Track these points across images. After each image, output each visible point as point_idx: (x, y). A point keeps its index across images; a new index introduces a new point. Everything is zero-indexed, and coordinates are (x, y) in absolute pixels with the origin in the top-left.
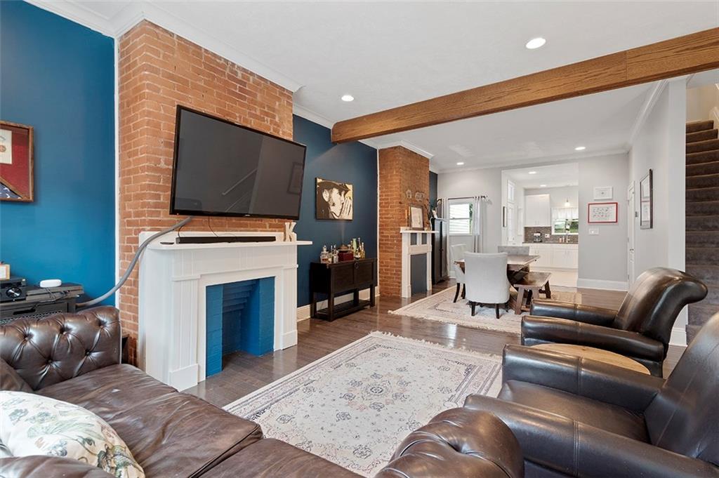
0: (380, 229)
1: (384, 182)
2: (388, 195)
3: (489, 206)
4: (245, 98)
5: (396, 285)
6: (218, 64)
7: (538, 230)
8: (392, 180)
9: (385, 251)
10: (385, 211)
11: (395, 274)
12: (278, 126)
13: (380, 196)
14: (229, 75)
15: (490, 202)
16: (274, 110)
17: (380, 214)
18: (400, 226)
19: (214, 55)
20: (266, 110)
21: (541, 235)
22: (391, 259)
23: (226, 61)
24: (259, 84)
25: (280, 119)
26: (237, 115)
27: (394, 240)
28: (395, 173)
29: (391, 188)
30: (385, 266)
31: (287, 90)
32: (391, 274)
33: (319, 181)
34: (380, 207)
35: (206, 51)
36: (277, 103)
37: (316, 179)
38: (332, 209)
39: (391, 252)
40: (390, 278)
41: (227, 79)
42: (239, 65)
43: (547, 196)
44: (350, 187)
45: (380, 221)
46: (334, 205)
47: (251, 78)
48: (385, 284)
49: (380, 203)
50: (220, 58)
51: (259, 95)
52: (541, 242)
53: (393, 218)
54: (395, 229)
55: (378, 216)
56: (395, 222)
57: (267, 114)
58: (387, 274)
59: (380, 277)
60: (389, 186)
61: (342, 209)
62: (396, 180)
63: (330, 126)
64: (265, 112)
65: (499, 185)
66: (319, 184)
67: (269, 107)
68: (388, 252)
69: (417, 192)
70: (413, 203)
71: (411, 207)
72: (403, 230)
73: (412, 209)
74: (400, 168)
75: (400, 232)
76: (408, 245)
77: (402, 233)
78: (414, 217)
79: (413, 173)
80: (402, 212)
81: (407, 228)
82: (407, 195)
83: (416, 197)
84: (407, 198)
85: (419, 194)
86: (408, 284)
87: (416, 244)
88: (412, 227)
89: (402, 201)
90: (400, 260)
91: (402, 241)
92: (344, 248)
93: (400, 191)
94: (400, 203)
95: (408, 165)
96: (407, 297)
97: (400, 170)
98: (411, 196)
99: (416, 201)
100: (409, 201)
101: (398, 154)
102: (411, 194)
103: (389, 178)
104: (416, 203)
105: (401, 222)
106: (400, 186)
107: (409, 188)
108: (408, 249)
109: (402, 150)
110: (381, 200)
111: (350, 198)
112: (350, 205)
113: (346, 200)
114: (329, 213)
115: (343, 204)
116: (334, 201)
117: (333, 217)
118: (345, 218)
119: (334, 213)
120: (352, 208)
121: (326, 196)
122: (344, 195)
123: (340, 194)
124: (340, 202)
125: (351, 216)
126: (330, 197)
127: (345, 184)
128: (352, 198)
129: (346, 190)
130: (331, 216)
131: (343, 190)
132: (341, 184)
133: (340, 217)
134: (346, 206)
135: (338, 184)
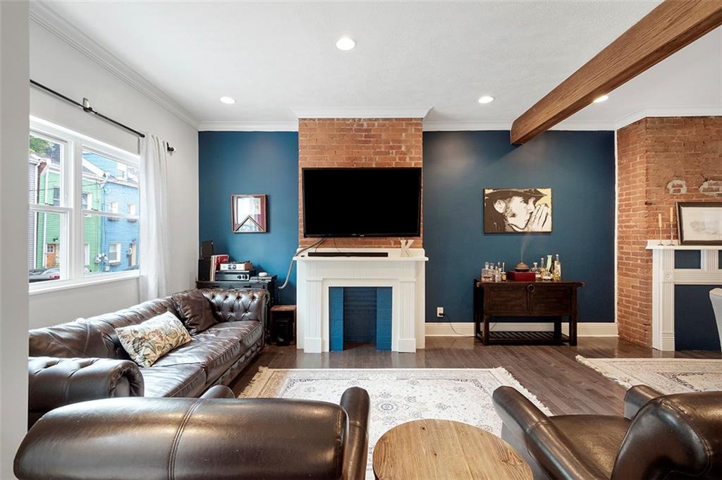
0: (619, 243)
1: (624, 176)
2: (630, 194)
4: (370, 142)
5: (641, 327)
6: (348, 125)
8: (634, 170)
9: (626, 275)
10: (626, 216)
11: (639, 310)
12: (405, 154)
13: (619, 196)
14: (355, 129)
16: (400, 142)
17: (619, 222)
18: (646, 238)
19: (344, 119)
20: (391, 144)
22: (633, 287)
23: (354, 120)
24: (384, 125)
25: (407, 147)
26: (363, 157)
27: (637, 259)
28: (638, 160)
29: (635, 182)
30: (626, 296)
31: (415, 119)
32: (633, 309)
33: (487, 192)
34: (619, 210)
35: (338, 119)
36: (404, 134)
37: (484, 190)
38: (511, 220)
39: (634, 276)
40: (632, 314)
41: (354, 132)
42: (364, 117)
44: (547, 192)
45: (619, 232)
46: (514, 215)
47: (376, 123)
48: (626, 323)
49: (620, 206)
50: (349, 120)
51: (383, 134)
53: (636, 226)
54: (638, 243)
55: (617, 224)
56: (638, 232)
57: (392, 148)
58: (628, 307)
59: (619, 310)
60: (631, 179)
61: (529, 220)
62: (640, 170)
63: (508, 127)
64: (391, 146)
66: (488, 195)
67: (394, 141)
68: (628, 276)
69: (706, 180)
70: (690, 200)
71: (682, 208)
72: (652, 244)
73: (685, 210)
74: (647, 151)
75: (647, 248)
76: (663, 269)
77: (651, 250)
78: (693, 224)
79: (693, 152)
80: (652, 216)
81: (664, 242)
82: (668, 189)
83: (705, 190)
84: (671, 195)
85: (715, 184)
86: (663, 329)
87: (700, 268)
88: (685, 240)
89: (654, 200)
90: (646, 289)
91: (652, 262)
92: (522, 266)
93: (648, 185)
94: (646, 203)
95: (674, 141)
96: (661, 349)
97: (648, 153)
98: (684, 190)
99: (703, 196)
100: (677, 198)
101: (644, 130)
102: (684, 186)
103: (631, 168)
104: (703, 200)
105: (648, 232)
106: (647, 179)
107: (678, 177)
108: (667, 275)
109: (653, 122)
110: (620, 201)
111: (546, 205)
112: (547, 214)
113: (537, 208)
114: (505, 226)
115: (531, 213)
116: (514, 211)
117: (512, 230)
118: (536, 230)
119: (515, 226)
120: (549, 218)
121: (500, 207)
122: (535, 203)
123: (526, 202)
124: (525, 211)
125: (548, 227)
126: (507, 207)
127: (535, 190)
128: (550, 205)
129: (538, 196)
130: (508, 229)
131: (532, 196)
132: (528, 190)
133: (526, 230)
134: (538, 216)
135: (522, 191)
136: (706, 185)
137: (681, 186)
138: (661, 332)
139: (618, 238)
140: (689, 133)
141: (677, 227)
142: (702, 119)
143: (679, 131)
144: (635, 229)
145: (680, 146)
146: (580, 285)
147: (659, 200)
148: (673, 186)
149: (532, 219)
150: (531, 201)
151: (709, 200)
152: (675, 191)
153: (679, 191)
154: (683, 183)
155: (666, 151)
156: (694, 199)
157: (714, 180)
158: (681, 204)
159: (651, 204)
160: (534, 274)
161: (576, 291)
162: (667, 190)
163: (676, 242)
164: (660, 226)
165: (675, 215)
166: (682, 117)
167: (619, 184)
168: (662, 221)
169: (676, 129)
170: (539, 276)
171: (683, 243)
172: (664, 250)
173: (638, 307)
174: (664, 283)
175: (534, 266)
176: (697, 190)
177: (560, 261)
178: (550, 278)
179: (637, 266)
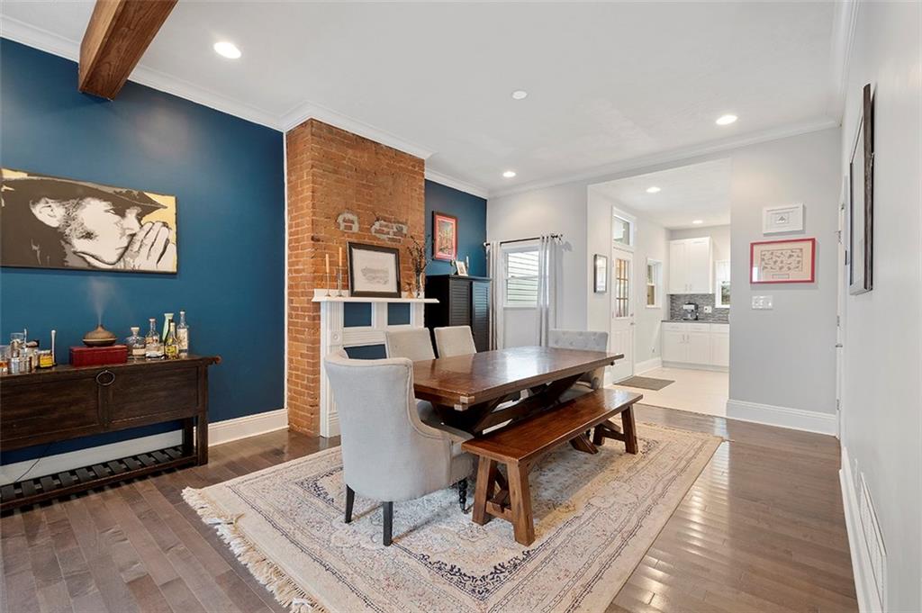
0: (289, 295)
1: (293, 199)
2: (298, 225)
3: (566, 254)
7: (691, 299)
8: (302, 192)
9: (295, 339)
10: (295, 257)
11: (307, 387)
13: (290, 227)
15: (568, 246)
17: (289, 265)
18: (313, 287)
21: (697, 307)
22: (301, 355)
27: (305, 316)
28: (305, 178)
29: (302, 208)
30: (295, 369)
32: (302, 386)
34: (290, 248)
37: (1, 171)
38: (80, 245)
39: (302, 341)
40: (300, 394)
43: (706, 240)
44: (169, 202)
45: (290, 278)
46: (89, 235)
48: (295, 406)
49: (290, 242)
52: (696, 319)
53: (304, 270)
55: (287, 268)
56: (306, 278)
58: (297, 384)
60: (299, 204)
61: (127, 248)
62: (307, 192)
65: (581, 213)
68: (297, 340)
69: (378, 220)
70: (362, 241)
71: (353, 250)
72: (320, 295)
73: (357, 253)
74: (313, 166)
75: (313, 300)
76: (331, 328)
77: (319, 303)
78: (365, 271)
79: (364, 182)
80: (318, 257)
81: (332, 292)
82: (339, 224)
83: (377, 231)
84: (342, 231)
85: (386, 226)
86: (331, 409)
87: (370, 325)
88: (355, 290)
89: (322, 235)
90: (313, 358)
91: (320, 319)
92: (100, 335)
93: (314, 214)
94: (313, 239)
95: (345, 162)
96: (328, 436)
97: (314, 169)
98: (355, 228)
99: (375, 238)
100: (348, 237)
101: (309, 136)
102: (356, 223)
103: (300, 189)
104: (375, 243)
105: (315, 278)
106: (313, 204)
107: (350, 210)
108: (334, 336)
109: (321, 129)
110: (290, 235)
111: (165, 224)
112: (167, 241)
113: (147, 227)
114: (65, 255)
115: (133, 236)
116: (90, 227)
117: (85, 266)
118: (142, 268)
119: (93, 256)
120: (172, 248)
121: (48, 213)
122: (140, 217)
123: (121, 212)
124: (118, 231)
125: (169, 264)
126: (69, 219)
127: (141, 194)
128: (173, 226)
129: (148, 208)
130: (73, 262)
131: (134, 205)
132: (124, 191)
133: (120, 266)
134: (148, 242)
135: (110, 190)
136: (377, 224)
137: (352, 222)
138: (328, 413)
139: (289, 288)
140: (361, 157)
141: (347, 273)
142: (373, 145)
143: (350, 152)
144: (304, 274)
145: (351, 171)
146: (215, 360)
147: (327, 236)
148: (344, 221)
149: (136, 247)
150: (131, 214)
151: (380, 243)
152: (346, 227)
153: (351, 228)
154: (354, 218)
155: (335, 172)
156: (366, 240)
157: (385, 221)
158: (352, 245)
159: (318, 240)
160: (130, 348)
161: (206, 371)
162: (338, 226)
163: (346, 292)
164: (328, 271)
165: (345, 258)
166: (354, 135)
167: (289, 210)
168: (330, 265)
169: (347, 147)
170: (141, 352)
171: (354, 294)
172: (331, 302)
173: (305, 382)
174: (331, 346)
175: (132, 335)
176: (369, 230)
177: (187, 323)
178: (159, 353)
179: (303, 325)
